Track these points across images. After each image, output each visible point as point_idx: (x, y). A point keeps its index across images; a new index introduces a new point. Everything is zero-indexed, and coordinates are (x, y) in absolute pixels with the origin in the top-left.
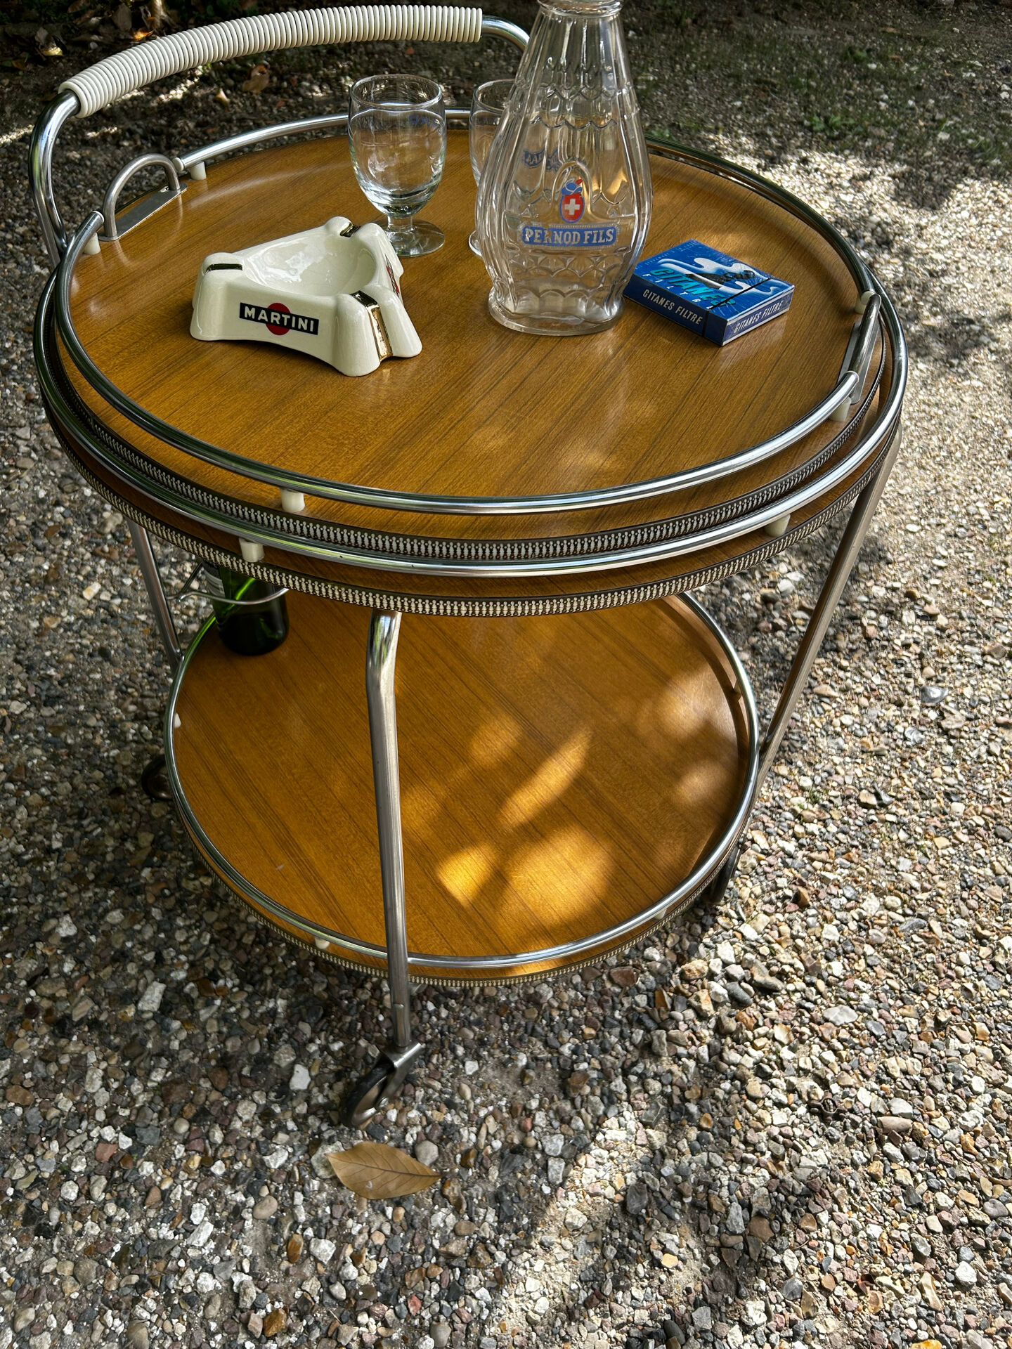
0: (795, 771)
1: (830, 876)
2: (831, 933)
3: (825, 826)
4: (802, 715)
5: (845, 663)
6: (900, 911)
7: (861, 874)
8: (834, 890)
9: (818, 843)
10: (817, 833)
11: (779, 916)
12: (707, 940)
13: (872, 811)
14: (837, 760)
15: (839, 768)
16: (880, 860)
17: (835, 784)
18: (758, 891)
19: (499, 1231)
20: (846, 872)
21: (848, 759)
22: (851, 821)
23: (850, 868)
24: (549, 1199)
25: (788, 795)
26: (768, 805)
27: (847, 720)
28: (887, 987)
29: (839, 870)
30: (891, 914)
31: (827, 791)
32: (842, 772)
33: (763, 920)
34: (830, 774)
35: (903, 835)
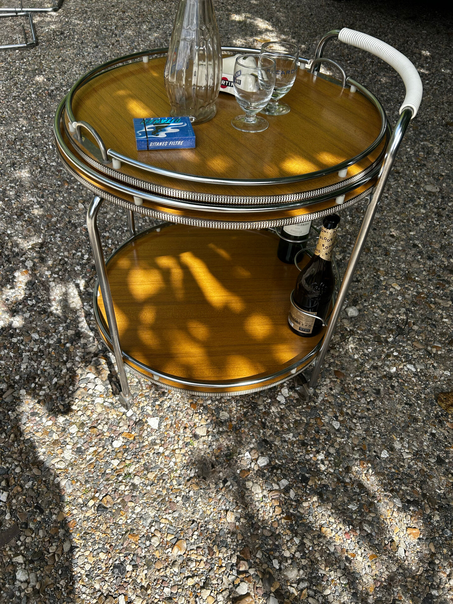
0: (147, 482)
1: (92, 450)
2: (73, 428)
3: (112, 469)
4: (174, 518)
5: (191, 582)
6: (56, 464)
7: (82, 464)
8: (86, 446)
9: (107, 458)
10: (112, 461)
11: (95, 416)
12: (109, 386)
13: (101, 498)
14: (138, 510)
15: (133, 504)
16: (79, 478)
17: (126, 493)
18: (110, 417)
19: (87, 291)
20: (88, 458)
21: (134, 516)
22: (105, 483)
23: (88, 462)
24: (83, 303)
25: (138, 465)
26: (140, 454)
27: (155, 541)
28: (40, 430)
29: (90, 457)
30: (59, 459)
31: (126, 486)
32: (130, 504)
33: (99, 410)
34: (132, 496)
35: (80, 501)
